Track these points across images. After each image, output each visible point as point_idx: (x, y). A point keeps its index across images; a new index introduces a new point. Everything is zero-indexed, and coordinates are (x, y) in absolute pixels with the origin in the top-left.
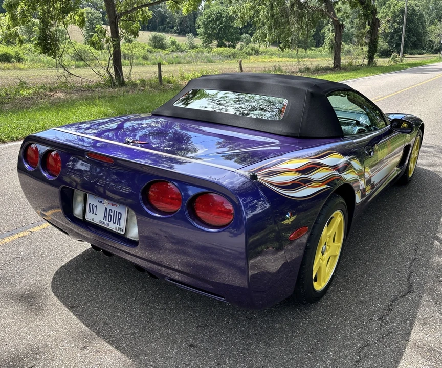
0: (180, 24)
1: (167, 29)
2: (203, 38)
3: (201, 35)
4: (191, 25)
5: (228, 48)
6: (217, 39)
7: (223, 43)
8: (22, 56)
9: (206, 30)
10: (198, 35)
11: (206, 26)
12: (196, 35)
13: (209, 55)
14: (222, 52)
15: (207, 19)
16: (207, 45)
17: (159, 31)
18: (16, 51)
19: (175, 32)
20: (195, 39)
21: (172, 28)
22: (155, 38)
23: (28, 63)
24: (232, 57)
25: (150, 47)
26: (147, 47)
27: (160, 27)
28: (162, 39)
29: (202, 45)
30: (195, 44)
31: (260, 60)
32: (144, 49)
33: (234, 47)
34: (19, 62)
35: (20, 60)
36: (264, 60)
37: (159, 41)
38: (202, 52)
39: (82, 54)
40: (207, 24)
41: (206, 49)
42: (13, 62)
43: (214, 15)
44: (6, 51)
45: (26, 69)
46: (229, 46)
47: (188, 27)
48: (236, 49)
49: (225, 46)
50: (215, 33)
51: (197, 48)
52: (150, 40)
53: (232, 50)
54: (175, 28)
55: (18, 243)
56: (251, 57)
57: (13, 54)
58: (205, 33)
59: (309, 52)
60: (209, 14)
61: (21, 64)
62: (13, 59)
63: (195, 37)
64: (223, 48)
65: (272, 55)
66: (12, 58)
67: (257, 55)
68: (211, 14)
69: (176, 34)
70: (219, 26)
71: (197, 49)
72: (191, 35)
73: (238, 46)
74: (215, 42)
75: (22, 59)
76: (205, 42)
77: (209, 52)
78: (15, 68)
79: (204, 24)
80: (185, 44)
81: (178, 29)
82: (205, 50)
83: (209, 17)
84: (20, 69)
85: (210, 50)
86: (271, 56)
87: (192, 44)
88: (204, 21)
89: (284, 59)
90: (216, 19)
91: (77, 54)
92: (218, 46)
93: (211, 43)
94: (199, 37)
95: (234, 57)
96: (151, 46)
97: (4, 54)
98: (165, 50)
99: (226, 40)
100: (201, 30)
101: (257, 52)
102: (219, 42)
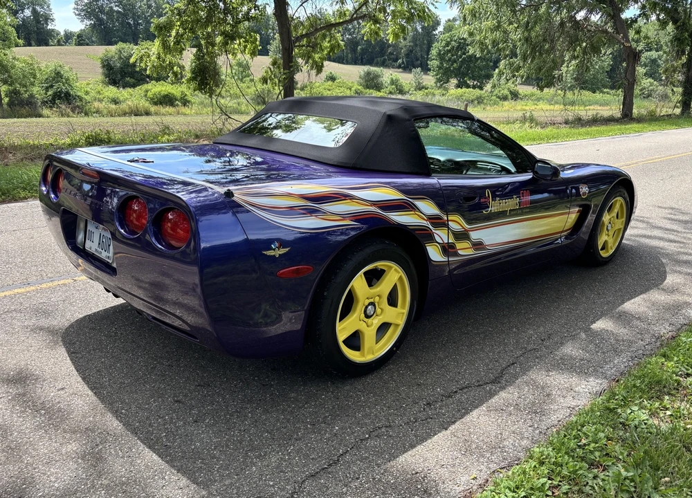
0: (407, 55)
1: (387, 62)
2: (437, 75)
3: (433, 71)
4: (422, 57)
5: (472, 89)
6: (456, 77)
7: (466, 82)
8: (189, 98)
9: (441, 63)
10: (430, 70)
11: (441, 56)
12: (426, 69)
13: (442, 98)
14: (461, 96)
15: (444, 47)
16: (441, 85)
17: (377, 65)
18: (182, 92)
19: (399, 67)
20: (424, 77)
21: (396, 60)
22: (368, 74)
23: (195, 107)
24: (476, 102)
25: (360, 88)
26: (356, 87)
27: (379, 59)
28: (377, 76)
29: (434, 85)
30: (424, 84)
31: (519, 108)
32: (350, 89)
33: (481, 88)
34: (184, 105)
35: (185, 103)
36: (524, 107)
37: (373, 79)
38: (434, 95)
39: (266, 95)
40: (444, 54)
41: (439, 91)
42: (178, 105)
43: (455, 41)
44: (169, 91)
45: (192, 115)
46: (474, 87)
47: (417, 60)
48: (483, 92)
49: (468, 86)
50: (454, 68)
51: (426, 89)
52: (360, 78)
53: (477, 92)
54: (400, 61)
55: (53, 290)
56: (506, 103)
57: (178, 95)
58: (440, 68)
59: (598, 96)
60: (449, 40)
61: (186, 108)
62: (177, 102)
63: (426, 74)
64: (464, 90)
65: (539, 101)
66: (176, 100)
67: (515, 100)
68: (451, 40)
69: (400, 70)
70: (461, 57)
71: (426, 91)
72: (419, 70)
73: (488, 87)
74: (454, 81)
75: (189, 102)
76: (439, 80)
77: (443, 95)
78: (178, 113)
79: (439, 54)
80: (410, 83)
81: (403, 63)
82: (437, 92)
83: (448, 44)
84: (185, 114)
85: (445, 92)
86: (536, 102)
87: (419, 83)
88: (440, 51)
89: (556, 106)
90: (458, 46)
91: (259, 96)
92: (458, 86)
93: (448, 81)
94: (431, 73)
95: (478, 103)
96: (361, 85)
97: (167, 95)
98: (379, 91)
99: (470, 79)
100: (434, 63)
101: (515, 96)
102: (459, 81)
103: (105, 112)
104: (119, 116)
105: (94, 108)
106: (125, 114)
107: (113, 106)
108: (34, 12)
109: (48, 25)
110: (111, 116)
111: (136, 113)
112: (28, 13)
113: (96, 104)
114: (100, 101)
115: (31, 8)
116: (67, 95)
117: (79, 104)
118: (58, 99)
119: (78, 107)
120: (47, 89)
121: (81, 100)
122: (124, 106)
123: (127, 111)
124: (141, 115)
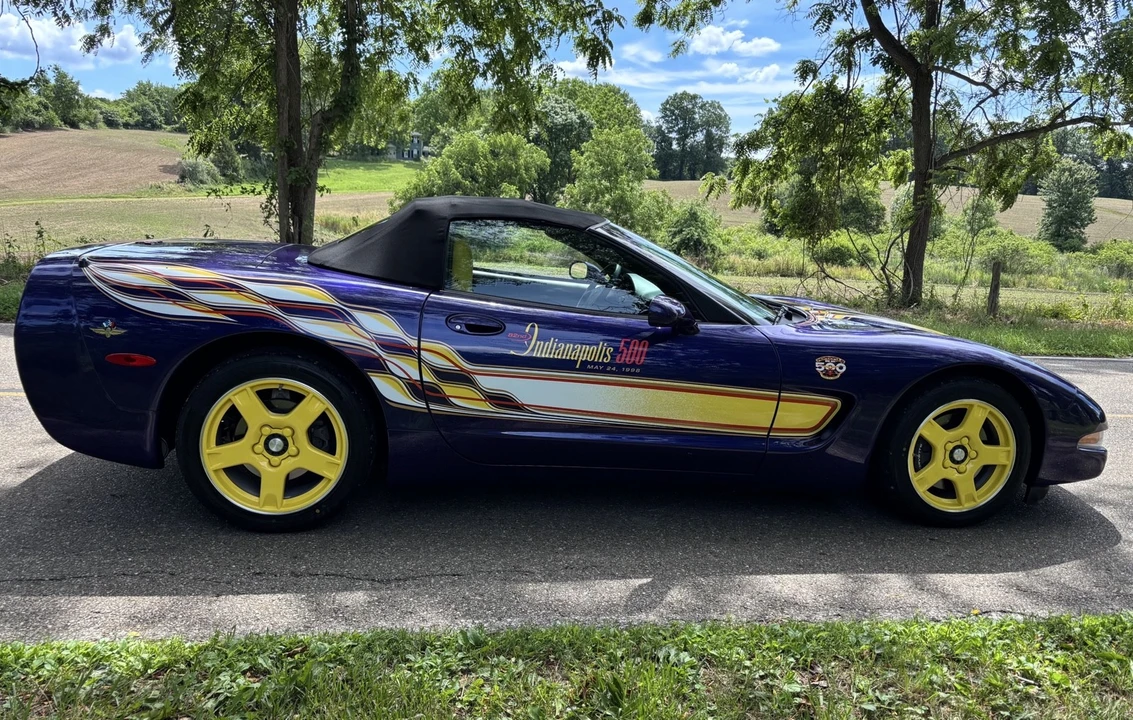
8: (873, 254)
34: (861, 265)
35: (865, 261)
42: (851, 265)
61: (864, 269)
62: (852, 260)
66: (851, 256)
75: (871, 260)
78: (849, 276)
84: (860, 278)
97: (838, 248)
103: (741, 269)
104: (759, 275)
105: (729, 262)
106: (768, 273)
107: (755, 262)
108: (709, 136)
109: (721, 151)
110: (749, 275)
111: (785, 273)
112: (700, 137)
113: (732, 258)
114: (740, 253)
115: (705, 131)
116: (698, 242)
117: (709, 256)
118: (685, 249)
119: (707, 260)
120: (674, 235)
121: (713, 251)
122: (770, 263)
123: (773, 269)
124: (791, 276)
